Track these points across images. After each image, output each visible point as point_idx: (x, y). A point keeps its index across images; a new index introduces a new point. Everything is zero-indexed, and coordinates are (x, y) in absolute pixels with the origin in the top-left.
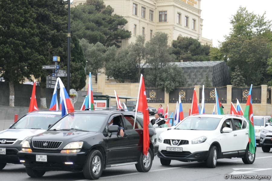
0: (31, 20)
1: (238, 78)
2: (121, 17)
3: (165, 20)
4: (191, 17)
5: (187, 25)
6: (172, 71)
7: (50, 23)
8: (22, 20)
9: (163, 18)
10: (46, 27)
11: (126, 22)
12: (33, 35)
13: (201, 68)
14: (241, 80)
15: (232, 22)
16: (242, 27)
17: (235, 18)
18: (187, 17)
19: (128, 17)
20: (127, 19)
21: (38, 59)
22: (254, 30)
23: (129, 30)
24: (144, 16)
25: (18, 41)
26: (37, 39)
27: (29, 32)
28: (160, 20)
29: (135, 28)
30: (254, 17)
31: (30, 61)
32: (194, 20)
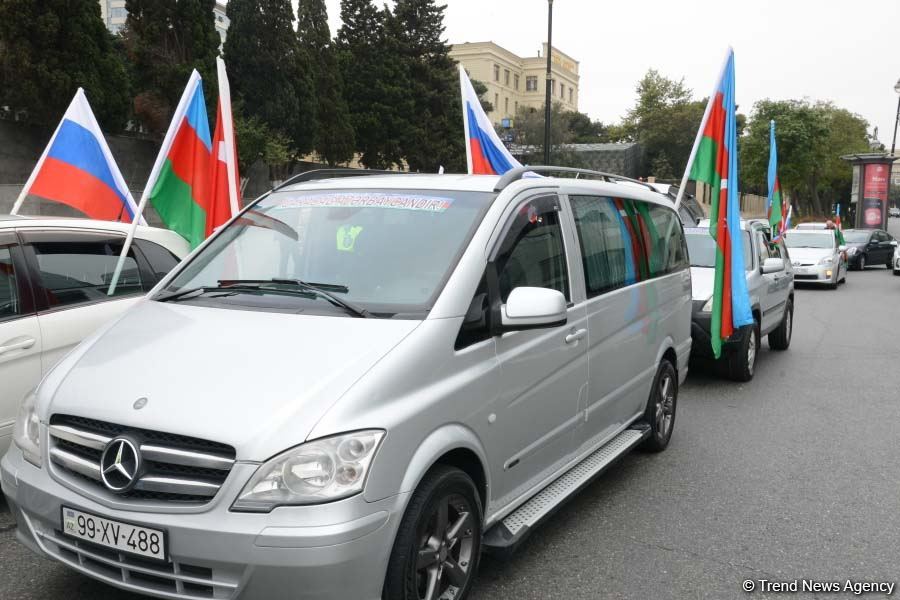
0: (404, 75)
1: (664, 167)
2: (481, 83)
3: (535, 89)
4: (568, 86)
5: (562, 96)
6: (569, 155)
7: (427, 80)
8: (391, 73)
9: (532, 86)
10: (423, 86)
11: (486, 90)
12: (406, 97)
13: (607, 152)
14: (667, 170)
15: (639, 91)
16: (654, 97)
17: (642, 84)
18: (562, 86)
19: (488, 83)
20: (487, 86)
21: (415, 134)
22: (669, 102)
23: (490, 102)
24: (507, 83)
25: (386, 107)
26: (412, 103)
27: (402, 92)
28: (528, 89)
29: (496, 99)
30: (667, 84)
31: (403, 138)
32: (571, 90)
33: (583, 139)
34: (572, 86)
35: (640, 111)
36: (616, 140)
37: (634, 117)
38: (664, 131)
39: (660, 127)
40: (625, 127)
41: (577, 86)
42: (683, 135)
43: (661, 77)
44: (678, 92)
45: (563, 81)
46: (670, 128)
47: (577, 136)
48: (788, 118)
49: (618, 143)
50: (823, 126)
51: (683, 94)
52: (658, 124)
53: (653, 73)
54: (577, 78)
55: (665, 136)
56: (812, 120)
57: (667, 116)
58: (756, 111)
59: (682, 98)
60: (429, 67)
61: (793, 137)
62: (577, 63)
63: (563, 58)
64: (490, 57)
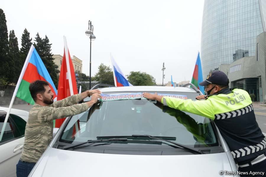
5: (78, 69)
11: (58, 67)
15: (99, 68)
16: (103, 70)
18: (78, 67)
20: (58, 66)
22: (106, 71)
30: (106, 67)
32: (80, 68)
33: (85, 80)
34: (81, 67)
35: (99, 73)
36: (93, 80)
37: (98, 75)
38: (107, 78)
39: (106, 77)
40: (96, 77)
41: (82, 67)
42: (111, 79)
43: (104, 65)
44: (108, 69)
45: (78, 66)
46: (108, 78)
47: (83, 79)
48: (138, 76)
49: (94, 81)
50: (146, 78)
51: (109, 69)
52: (105, 77)
53: (102, 64)
54: (82, 65)
55: (106, 79)
56: (144, 76)
57: (107, 75)
58: (130, 74)
59: (109, 70)
60: (47, 60)
61: (140, 80)
62: (82, 61)
63: (78, 60)
64: (59, 58)
